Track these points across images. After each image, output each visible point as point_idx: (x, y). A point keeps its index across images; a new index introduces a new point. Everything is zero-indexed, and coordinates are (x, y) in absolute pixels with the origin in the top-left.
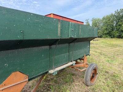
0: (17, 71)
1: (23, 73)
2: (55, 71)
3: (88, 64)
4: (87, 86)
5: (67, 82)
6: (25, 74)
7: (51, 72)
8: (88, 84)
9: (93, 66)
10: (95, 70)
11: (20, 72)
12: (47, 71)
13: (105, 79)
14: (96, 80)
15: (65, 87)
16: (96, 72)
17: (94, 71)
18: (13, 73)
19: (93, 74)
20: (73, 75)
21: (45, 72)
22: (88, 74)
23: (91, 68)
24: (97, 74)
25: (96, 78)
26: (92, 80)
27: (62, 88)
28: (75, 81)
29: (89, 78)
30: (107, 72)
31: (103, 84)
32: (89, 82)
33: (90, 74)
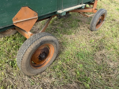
0: (26, 6)
1: (32, 10)
2: (64, 11)
3: (97, 9)
4: (92, 31)
5: (72, 27)
6: (34, 11)
7: (60, 12)
8: (93, 29)
9: (102, 11)
10: (103, 16)
11: (29, 7)
12: (55, 11)
13: (110, 26)
14: (101, 26)
15: (70, 30)
16: (103, 18)
17: (101, 17)
18: (23, 8)
19: (100, 20)
20: (79, 21)
21: (53, 12)
22: (95, 19)
23: (100, 13)
24: (104, 20)
25: (102, 25)
26: (98, 26)
27: (68, 31)
28: (81, 26)
29: (95, 23)
30: (114, 20)
31: (107, 30)
32: (94, 27)
33: (97, 20)
